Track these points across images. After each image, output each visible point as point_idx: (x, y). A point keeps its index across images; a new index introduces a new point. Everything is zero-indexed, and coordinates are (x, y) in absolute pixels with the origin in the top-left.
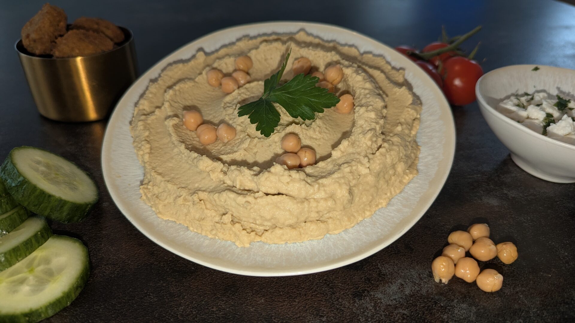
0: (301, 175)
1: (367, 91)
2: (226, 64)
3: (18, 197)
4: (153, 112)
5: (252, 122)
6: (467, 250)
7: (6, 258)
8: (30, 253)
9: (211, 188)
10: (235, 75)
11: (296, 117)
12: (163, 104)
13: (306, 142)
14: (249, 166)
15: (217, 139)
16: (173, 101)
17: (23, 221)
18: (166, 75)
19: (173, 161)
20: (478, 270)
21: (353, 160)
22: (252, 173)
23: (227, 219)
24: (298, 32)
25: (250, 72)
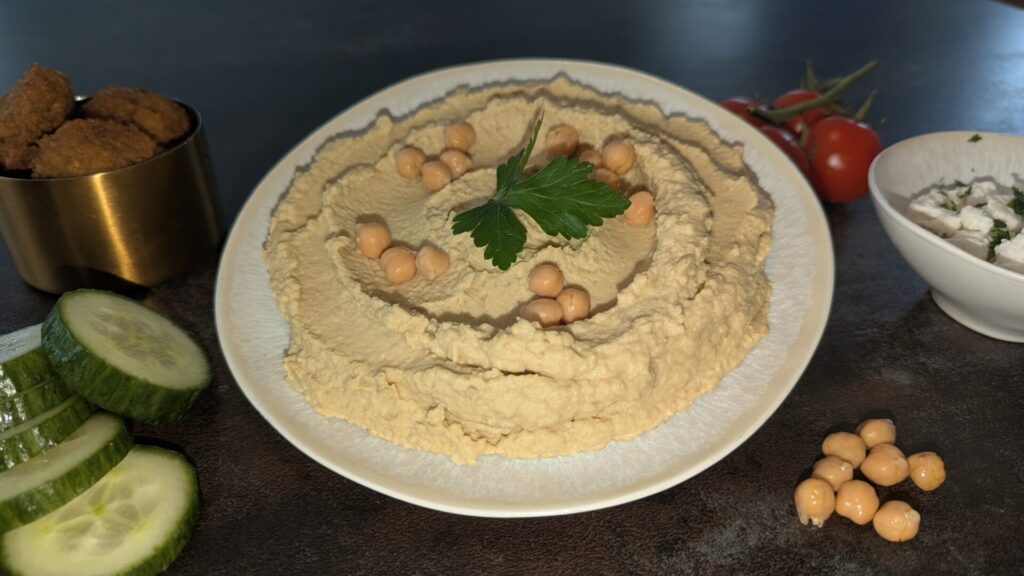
0: (566, 339)
1: (678, 187)
2: (429, 137)
3: (74, 380)
4: (304, 226)
5: (478, 243)
6: (856, 466)
7: (56, 490)
8: (97, 480)
9: (409, 361)
10: (445, 157)
11: (553, 234)
12: (321, 211)
13: (572, 278)
14: (474, 322)
15: (416, 272)
16: (337, 205)
17: (81, 422)
18: (325, 159)
19: (342, 313)
20: (876, 502)
21: (654, 311)
22: (479, 335)
23: (437, 416)
24: (554, 79)
25: (471, 151)
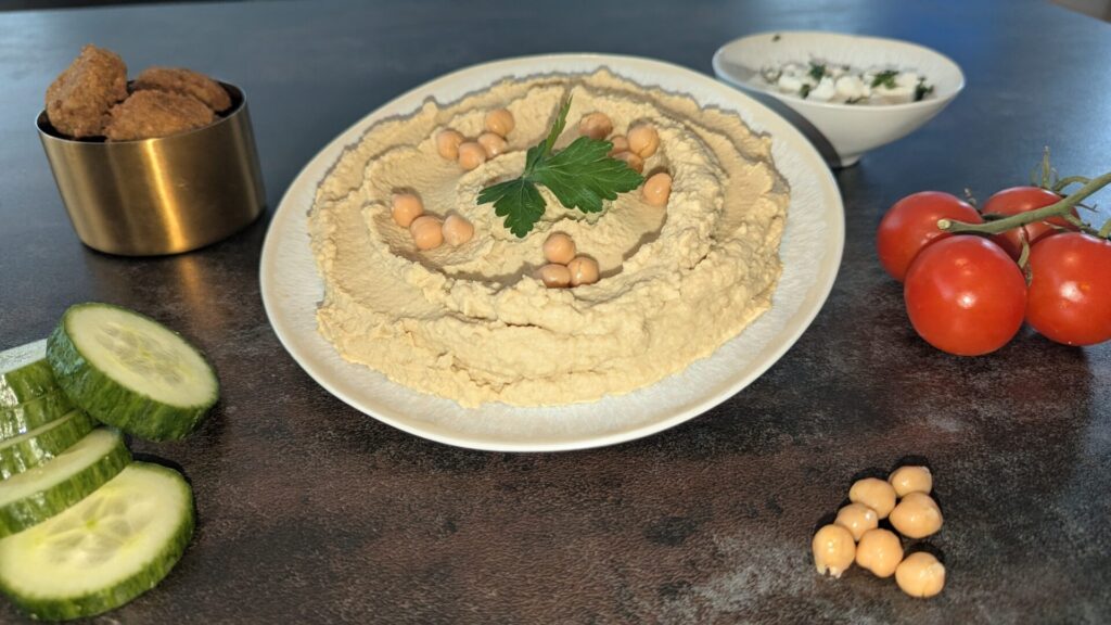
0: (566, 296)
1: (693, 168)
2: (471, 123)
4: (346, 196)
5: (499, 213)
6: (882, 516)
9: (425, 314)
10: (482, 140)
11: (571, 207)
12: (362, 184)
13: (581, 248)
14: (487, 282)
15: (443, 241)
16: (378, 179)
18: (372, 139)
19: (371, 272)
20: (900, 553)
21: (654, 277)
22: (489, 291)
23: (446, 361)
24: (595, 72)
25: (508, 137)
